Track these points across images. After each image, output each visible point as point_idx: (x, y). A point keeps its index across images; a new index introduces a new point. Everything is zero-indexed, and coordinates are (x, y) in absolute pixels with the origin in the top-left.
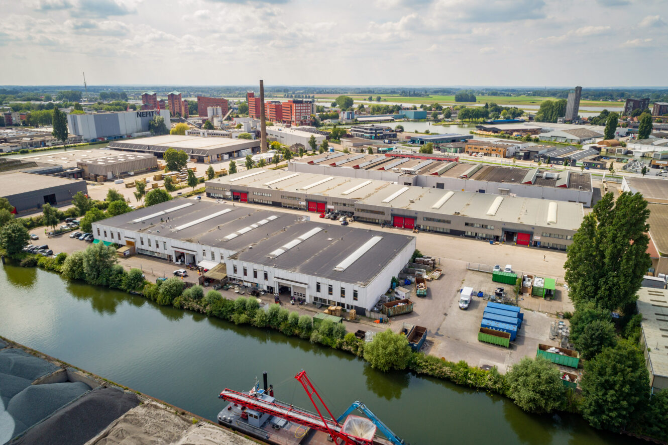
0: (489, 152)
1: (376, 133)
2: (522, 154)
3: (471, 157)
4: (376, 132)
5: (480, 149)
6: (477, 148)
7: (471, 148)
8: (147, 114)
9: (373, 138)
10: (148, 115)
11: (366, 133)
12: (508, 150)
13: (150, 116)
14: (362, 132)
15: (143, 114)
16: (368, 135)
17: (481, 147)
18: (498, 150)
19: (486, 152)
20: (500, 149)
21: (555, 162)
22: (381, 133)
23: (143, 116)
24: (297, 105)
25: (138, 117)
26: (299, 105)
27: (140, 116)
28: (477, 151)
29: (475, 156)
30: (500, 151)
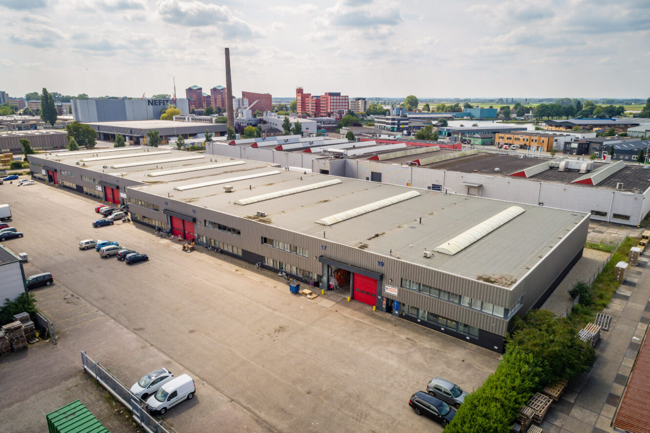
0: (527, 143)
1: (399, 124)
2: (575, 145)
3: (501, 149)
4: (399, 122)
5: (516, 139)
6: (511, 138)
7: (503, 138)
8: (160, 103)
9: (395, 130)
10: (162, 104)
11: (387, 124)
12: (556, 140)
13: (164, 104)
14: (384, 123)
15: (155, 103)
16: (389, 126)
17: (516, 136)
18: (540, 140)
19: (522, 143)
20: (543, 138)
21: (627, 157)
22: (407, 124)
23: (155, 105)
24: (332, 98)
25: (149, 105)
26: (335, 98)
27: (152, 104)
28: (510, 142)
29: (505, 149)
30: (543, 141)
